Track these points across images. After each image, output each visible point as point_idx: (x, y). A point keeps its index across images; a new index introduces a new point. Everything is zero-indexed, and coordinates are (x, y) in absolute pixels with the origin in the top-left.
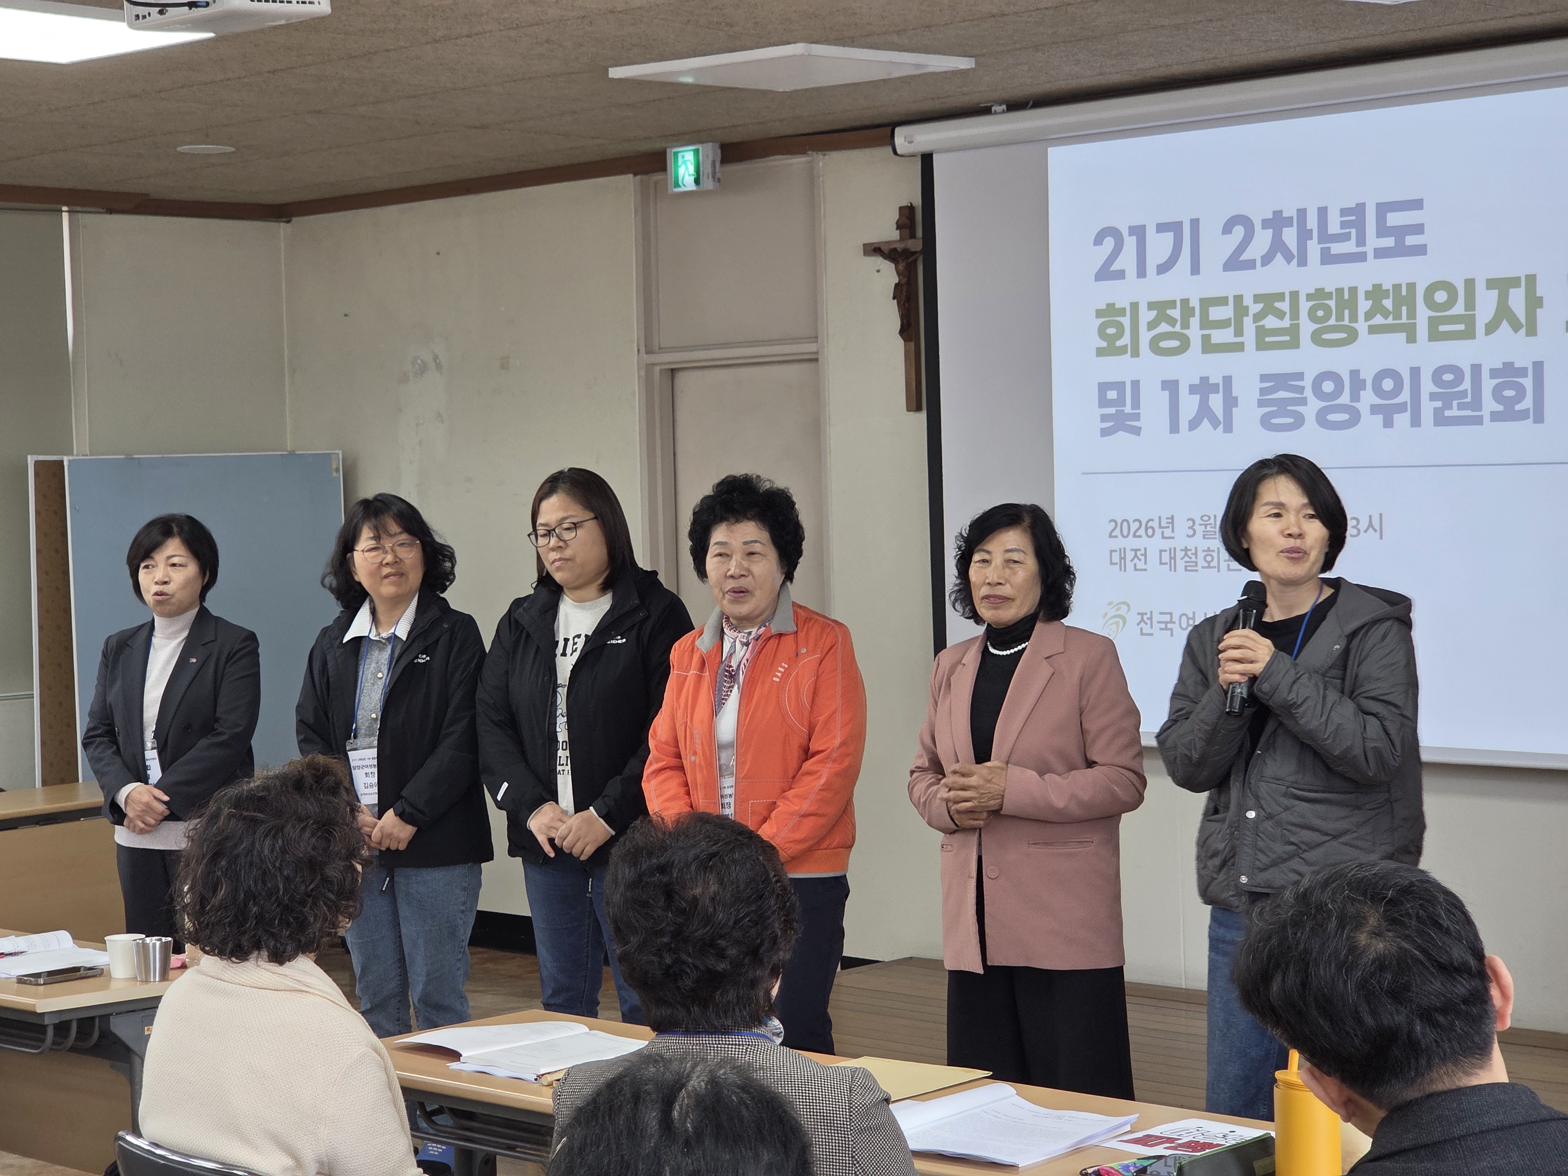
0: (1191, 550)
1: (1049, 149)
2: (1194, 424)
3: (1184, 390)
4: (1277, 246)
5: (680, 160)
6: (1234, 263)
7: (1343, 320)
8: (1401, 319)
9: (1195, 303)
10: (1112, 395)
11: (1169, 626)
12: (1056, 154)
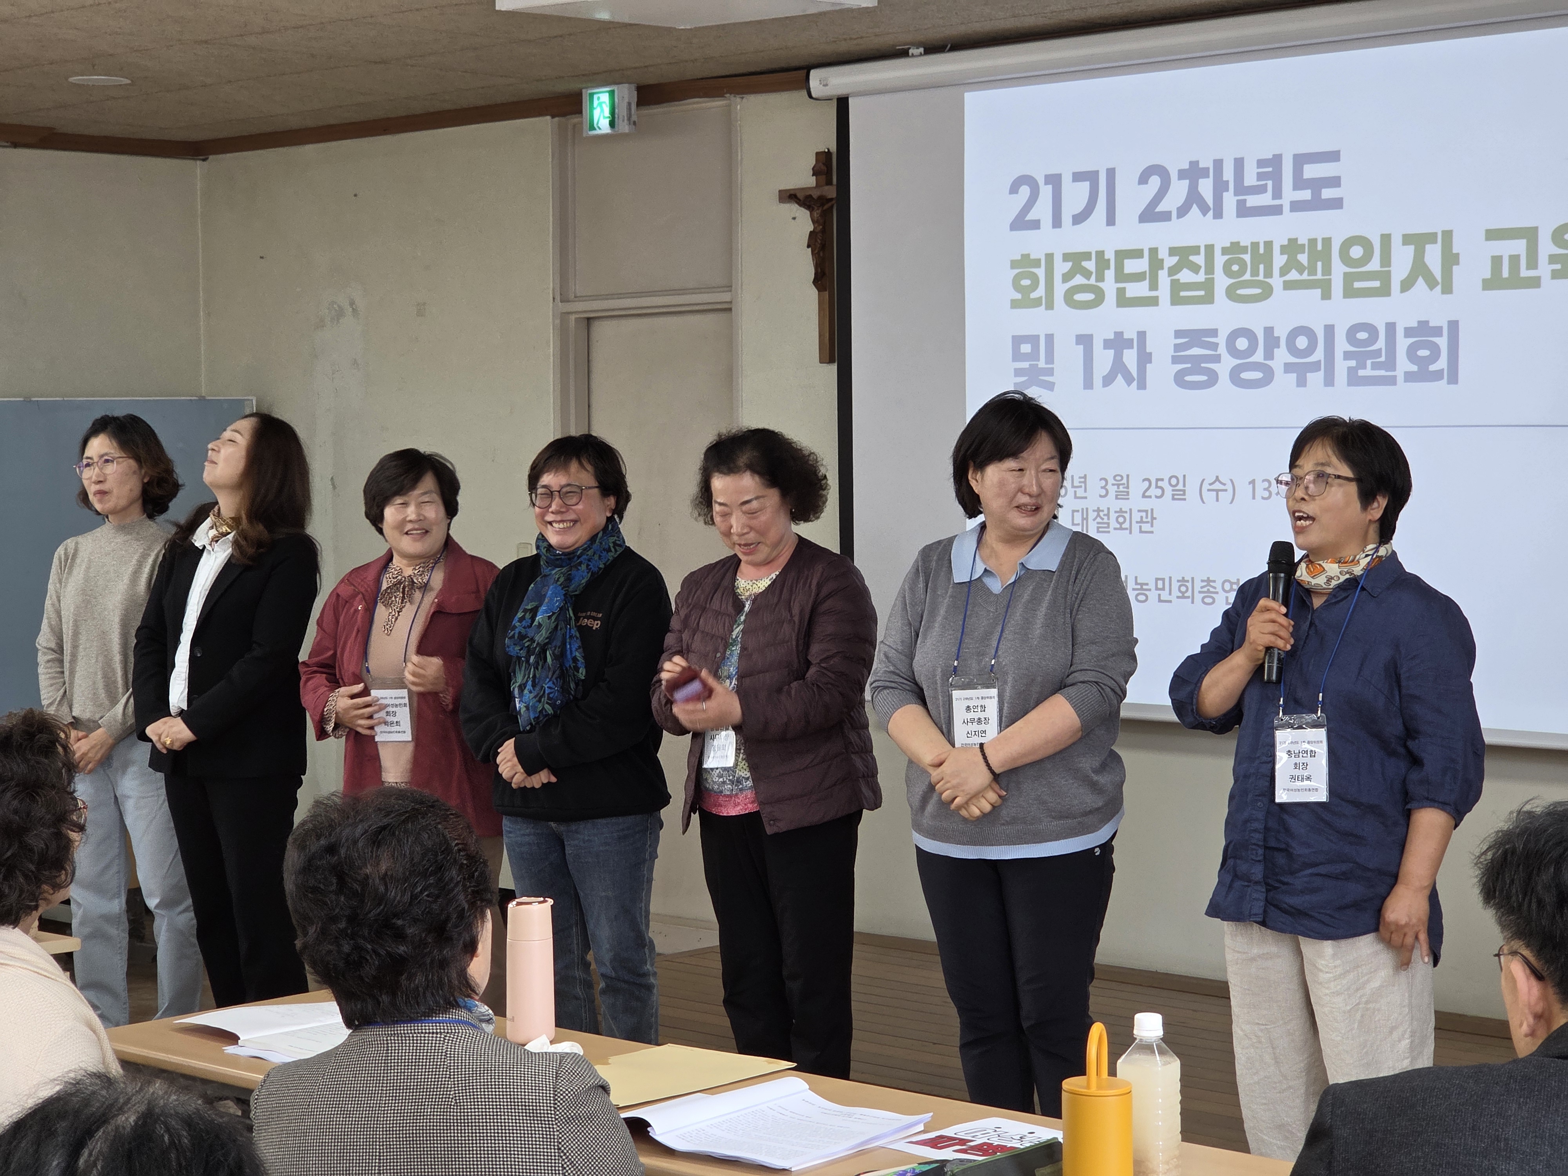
0: (1103, 511)
1: (965, 94)
2: (1108, 380)
3: (1098, 345)
4: (1194, 198)
5: (596, 102)
6: (1150, 215)
7: (1258, 275)
8: (1316, 275)
9: (1110, 255)
10: (1026, 348)
12: (973, 99)
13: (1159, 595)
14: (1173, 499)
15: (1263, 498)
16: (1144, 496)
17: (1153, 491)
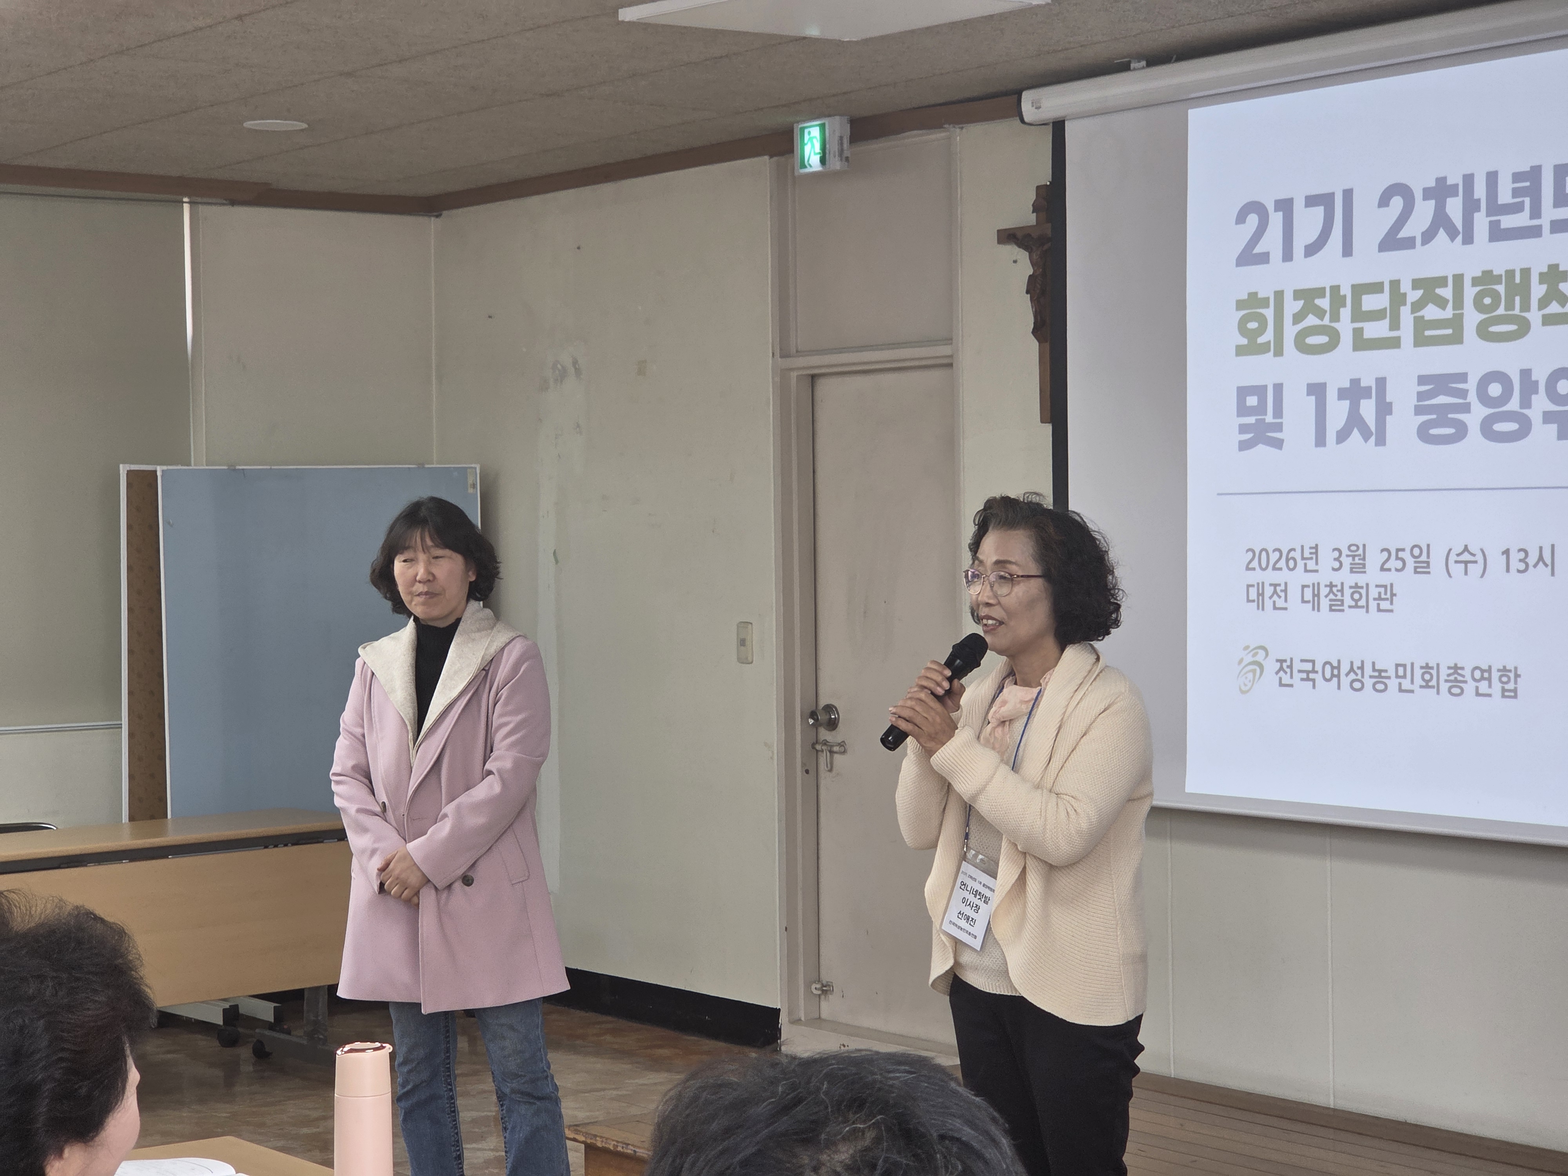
0: (1336, 586)
1: (1190, 111)
2: (1342, 436)
3: (1331, 395)
4: (1441, 221)
5: (807, 138)
6: (1391, 242)
7: (1513, 309)
9: (1346, 291)
10: (1252, 401)
11: (1312, 676)
12: (1197, 116)
13: (1400, 684)
14: (1416, 572)
15: (1519, 571)
16: (1382, 569)
17: (1393, 564)
